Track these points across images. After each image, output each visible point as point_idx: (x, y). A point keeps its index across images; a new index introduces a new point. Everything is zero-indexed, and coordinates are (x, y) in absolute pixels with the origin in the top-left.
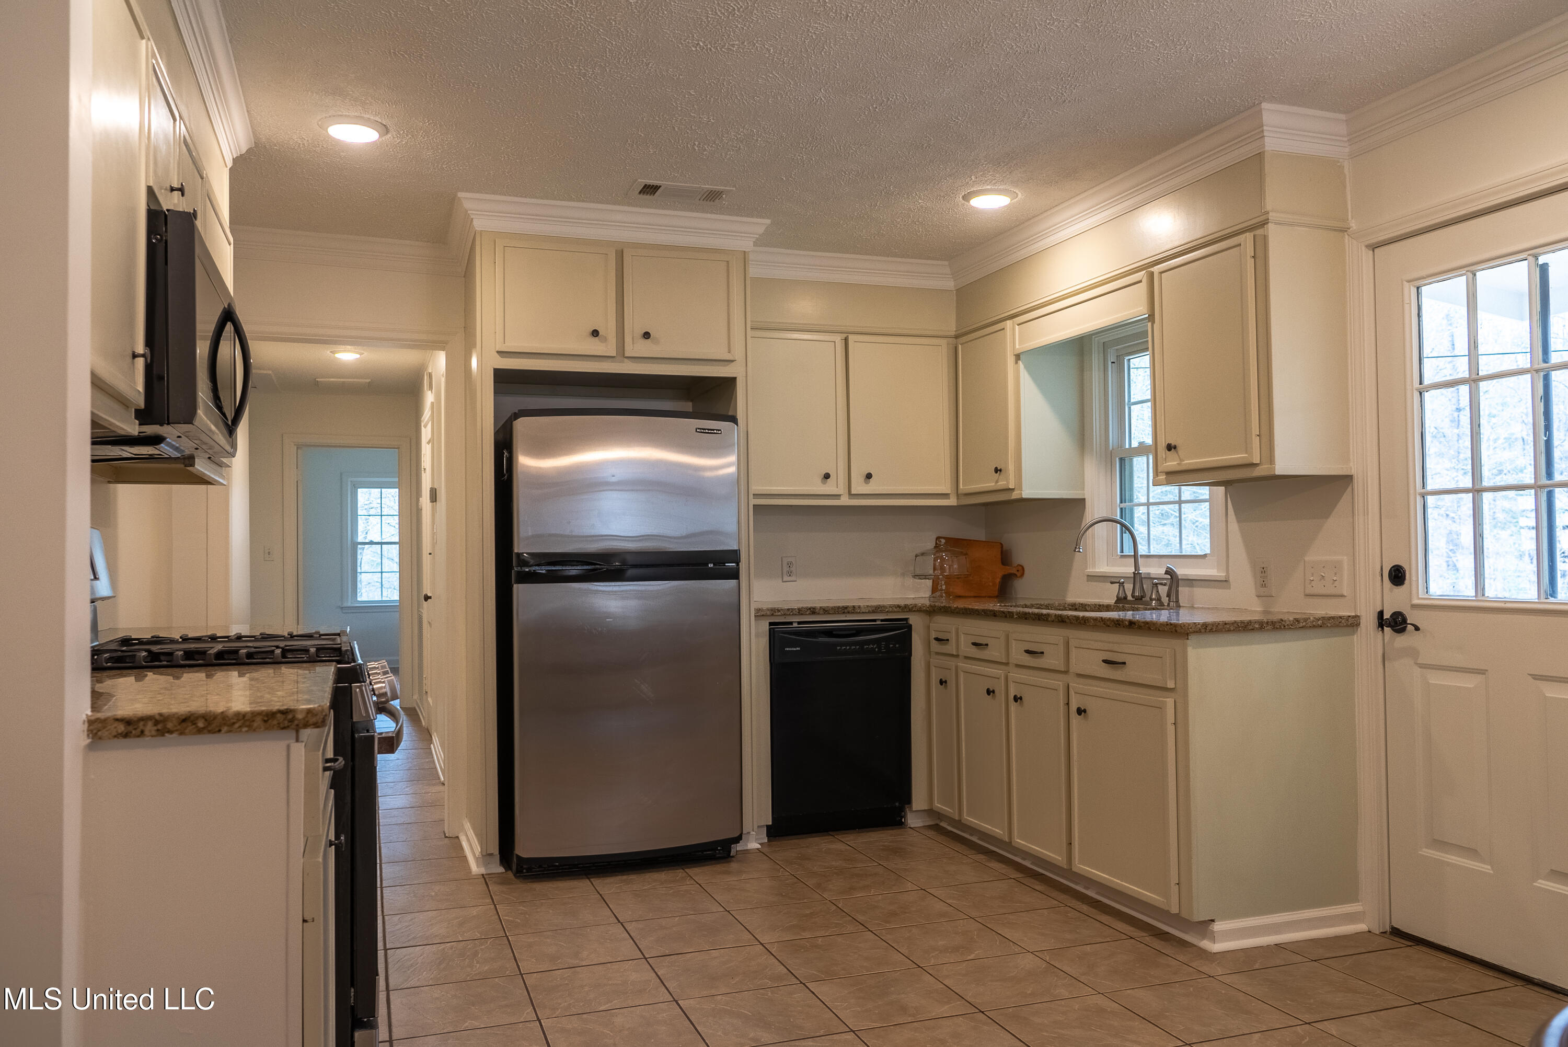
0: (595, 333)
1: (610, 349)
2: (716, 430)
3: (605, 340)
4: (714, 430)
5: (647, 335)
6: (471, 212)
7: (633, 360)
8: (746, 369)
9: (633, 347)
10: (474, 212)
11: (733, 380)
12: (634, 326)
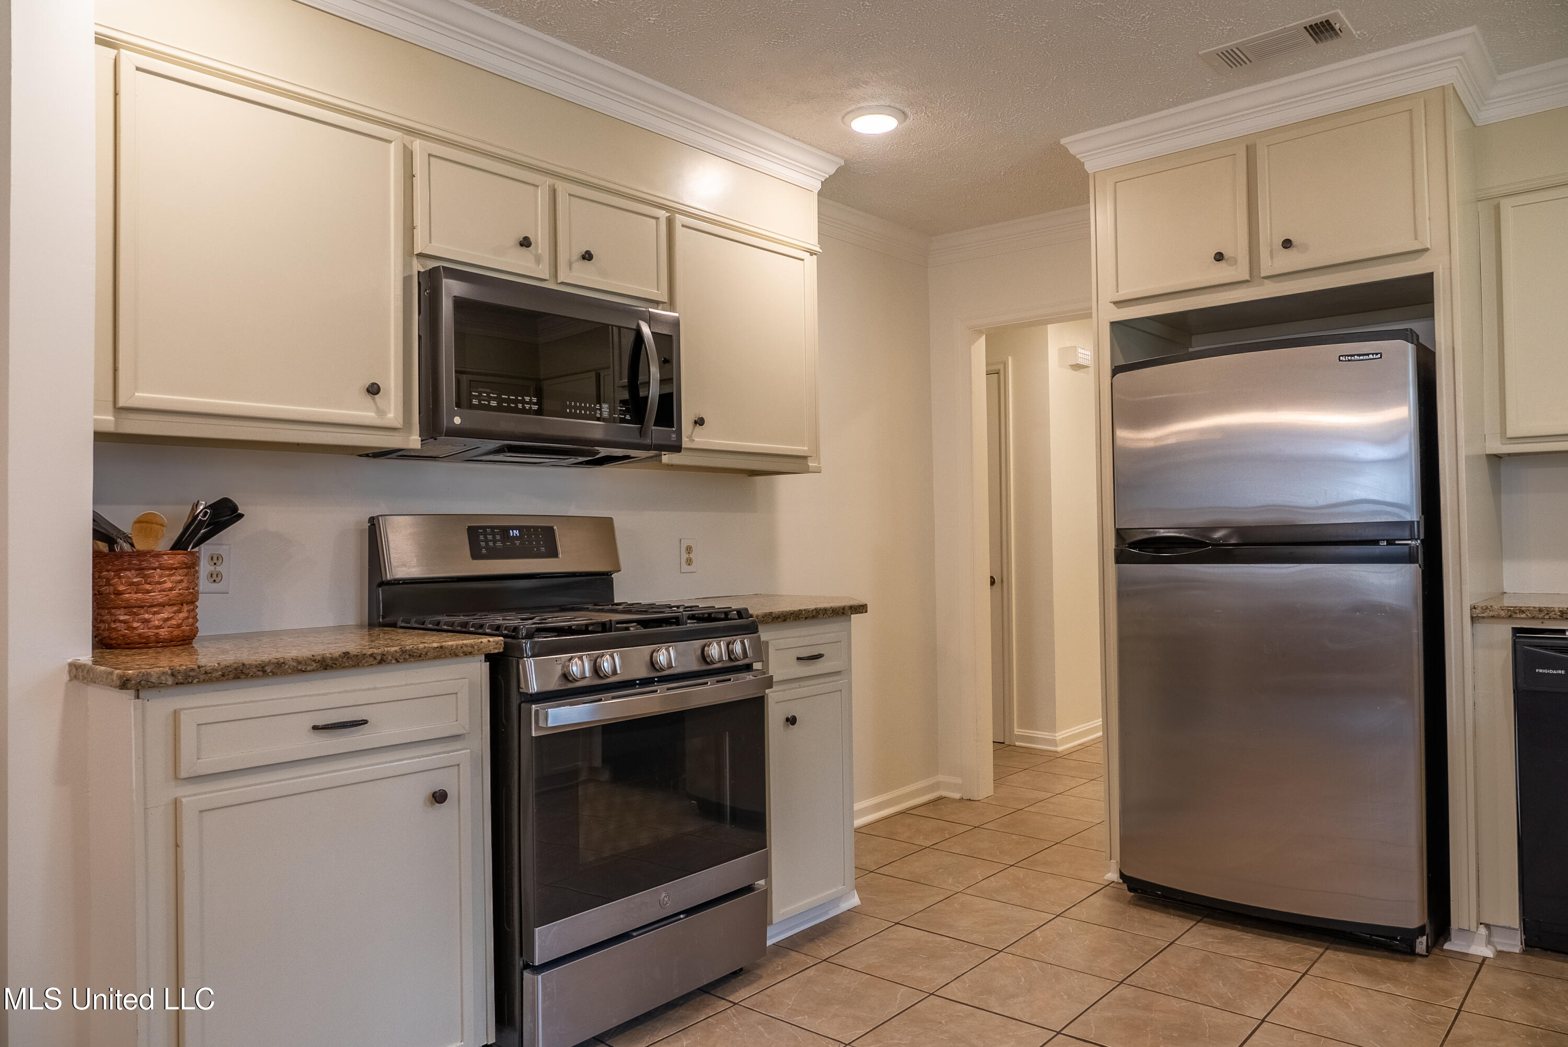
0: (1219, 257)
1: (1240, 272)
2: (1373, 354)
3: (1234, 261)
4: (1368, 355)
5: (1287, 244)
6: (1080, 156)
7: (1275, 279)
8: (1450, 258)
9: (1272, 262)
10: (1083, 155)
11: (1428, 278)
12: (1269, 236)
